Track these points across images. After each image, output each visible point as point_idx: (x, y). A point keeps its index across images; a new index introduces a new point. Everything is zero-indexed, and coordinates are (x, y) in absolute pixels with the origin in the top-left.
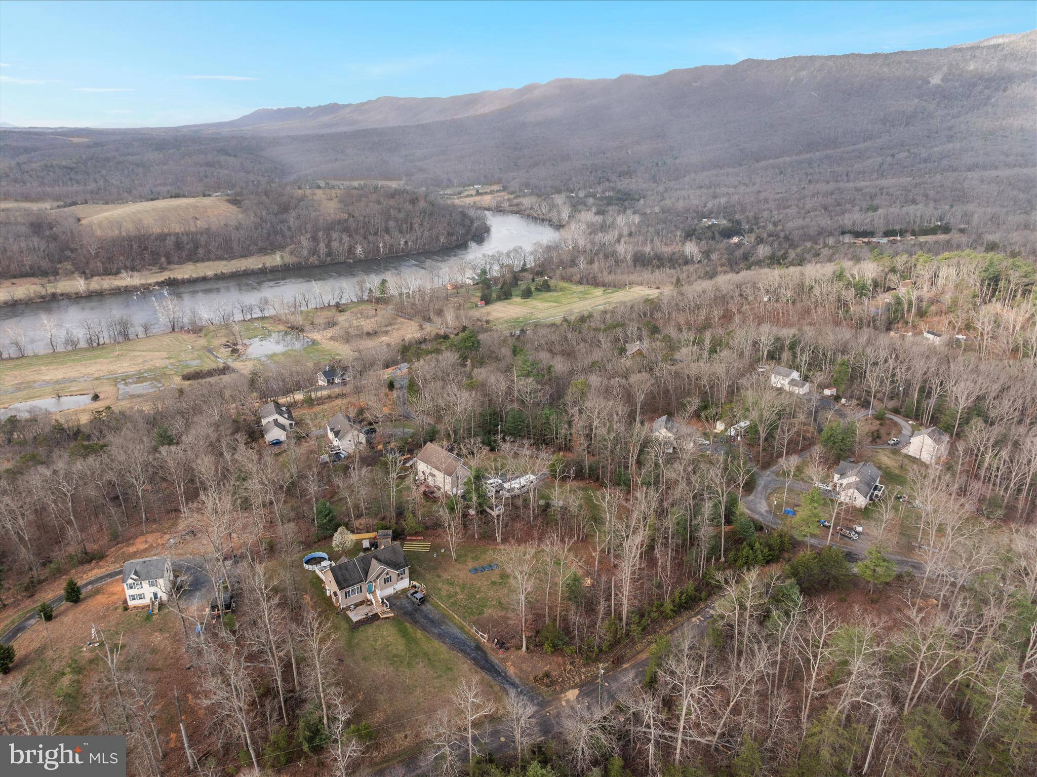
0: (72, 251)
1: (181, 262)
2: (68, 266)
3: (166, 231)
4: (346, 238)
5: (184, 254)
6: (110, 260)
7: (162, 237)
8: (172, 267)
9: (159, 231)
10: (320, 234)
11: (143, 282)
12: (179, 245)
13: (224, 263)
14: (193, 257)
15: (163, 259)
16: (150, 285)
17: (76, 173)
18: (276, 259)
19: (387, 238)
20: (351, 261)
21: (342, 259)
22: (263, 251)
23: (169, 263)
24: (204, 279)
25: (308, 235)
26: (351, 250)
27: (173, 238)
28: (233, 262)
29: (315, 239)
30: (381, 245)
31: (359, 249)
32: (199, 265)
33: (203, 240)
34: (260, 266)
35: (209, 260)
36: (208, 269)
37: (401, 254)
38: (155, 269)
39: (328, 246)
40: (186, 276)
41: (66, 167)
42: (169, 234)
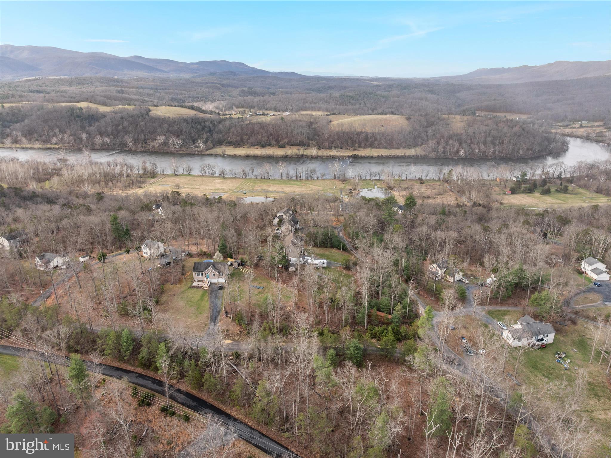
0: (319, 136)
1: (365, 147)
2: (314, 142)
3: (363, 130)
4: (457, 145)
5: (367, 144)
6: (333, 142)
7: (359, 134)
8: (360, 149)
9: (360, 130)
10: (442, 140)
11: (342, 154)
12: (366, 139)
13: (386, 150)
14: (371, 146)
15: (357, 145)
16: (345, 156)
17: (353, 99)
18: (412, 152)
19: (482, 147)
20: (456, 158)
21: (451, 156)
22: (409, 146)
23: (359, 147)
24: (372, 157)
25: (435, 141)
26: (458, 151)
27: (364, 135)
28: (391, 150)
29: (438, 143)
30: (477, 151)
31: (462, 152)
32: (373, 150)
33: (378, 137)
34: (403, 154)
35: (379, 148)
36: (375, 152)
37: (490, 158)
38: (351, 149)
39: (445, 148)
40: (363, 155)
41: (350, 96)
42: (363, 133)
